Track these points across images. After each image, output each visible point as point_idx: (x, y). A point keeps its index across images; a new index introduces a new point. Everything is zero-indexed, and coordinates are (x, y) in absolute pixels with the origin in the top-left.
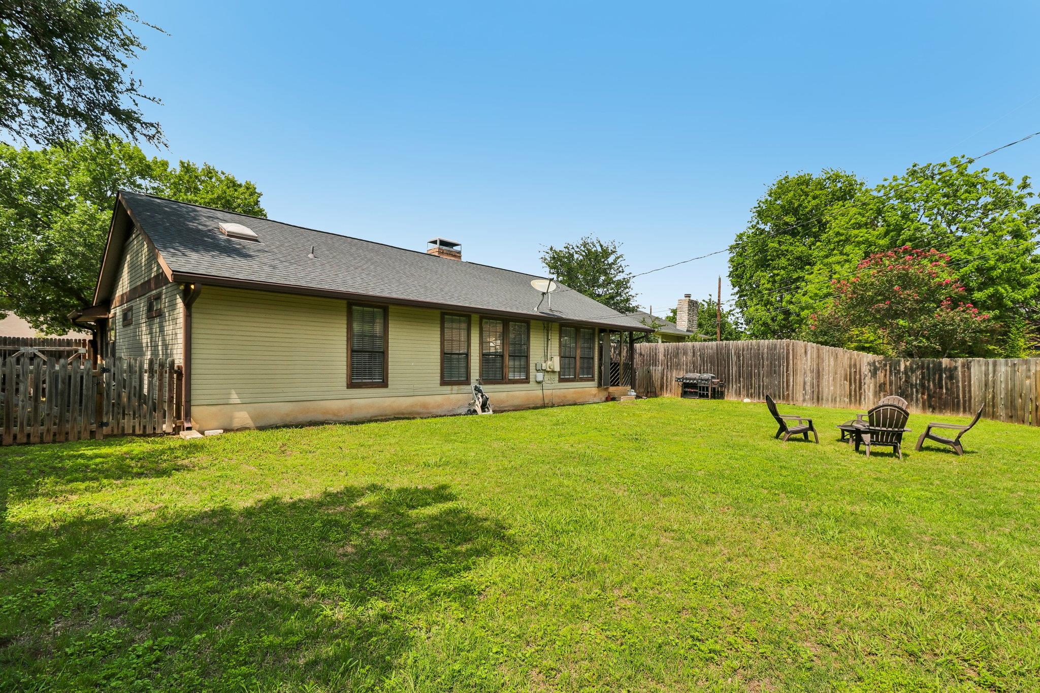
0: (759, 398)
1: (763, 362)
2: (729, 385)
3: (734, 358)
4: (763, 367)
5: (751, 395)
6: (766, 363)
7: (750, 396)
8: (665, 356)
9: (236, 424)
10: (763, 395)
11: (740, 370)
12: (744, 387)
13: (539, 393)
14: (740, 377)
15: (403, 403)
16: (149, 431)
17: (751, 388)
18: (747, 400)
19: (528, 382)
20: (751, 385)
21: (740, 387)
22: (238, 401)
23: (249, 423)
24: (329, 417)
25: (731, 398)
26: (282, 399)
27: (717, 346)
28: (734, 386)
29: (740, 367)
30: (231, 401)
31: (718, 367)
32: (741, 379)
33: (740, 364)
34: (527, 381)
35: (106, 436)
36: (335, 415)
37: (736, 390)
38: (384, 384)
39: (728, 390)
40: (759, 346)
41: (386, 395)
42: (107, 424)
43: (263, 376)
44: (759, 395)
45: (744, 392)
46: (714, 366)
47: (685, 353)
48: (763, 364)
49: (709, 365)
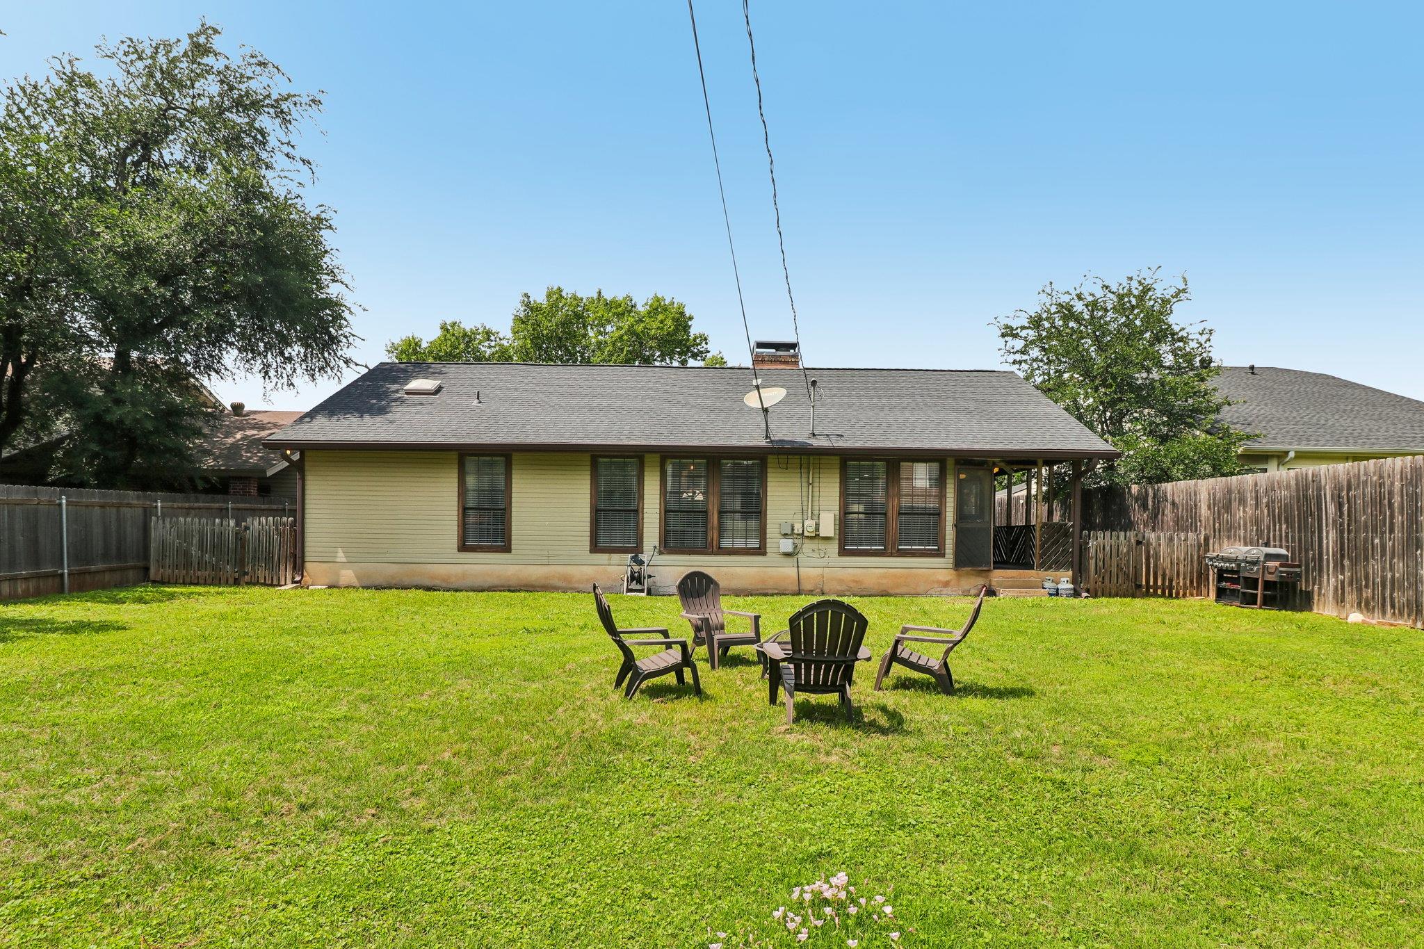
0: (1384, 613)
1: (1392, 517)
2: (1321, 576)
3: (1332, 509)
4: (1392, 531)
5: (1367, 604)
6: (1398, 519)
7: (1365, 605)
8: (1209, 508)
9: (343, 581)
10: (1393, 606)
11: (1342, 538)
12: (1351, 584)
13: (792, 572)
14: (1342, 556)
15: (535, 573)
16: (275, 582)
17: (1367, 586)
18: (1356, 617)
19: (764, 554)
20: (1367, 578)
21: (1343, 582)
22: (344, 560)
23: (355, 582)
24: (437, 582)
25: (1325, 611)
26: (385, 560)
27: (1297, 480)
28: (1332, 580)
29: (1342, 532)
30: (338, 560)
31: (1300, 531)
32: (1346, 562)
33: (1342, 524)
34: (761, 551)
35: (248, 584)
36: (444, 580)
37: (1336, 589)
38: (507, 549)
39: (1320, 589)
40: (1381, 477)
41: (509, 561)
42: (247, 573)
43: (370, 536)
44: (1384, 605)
45: (1350, 597)
46: (1293, 531)
47: (1242, 501)
48: (1392, 524)
49: (1284, 527)
